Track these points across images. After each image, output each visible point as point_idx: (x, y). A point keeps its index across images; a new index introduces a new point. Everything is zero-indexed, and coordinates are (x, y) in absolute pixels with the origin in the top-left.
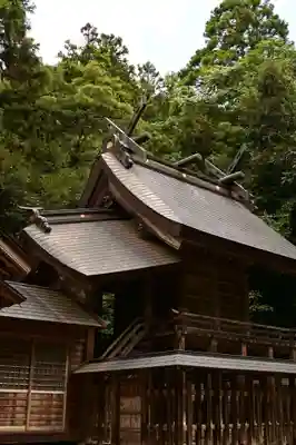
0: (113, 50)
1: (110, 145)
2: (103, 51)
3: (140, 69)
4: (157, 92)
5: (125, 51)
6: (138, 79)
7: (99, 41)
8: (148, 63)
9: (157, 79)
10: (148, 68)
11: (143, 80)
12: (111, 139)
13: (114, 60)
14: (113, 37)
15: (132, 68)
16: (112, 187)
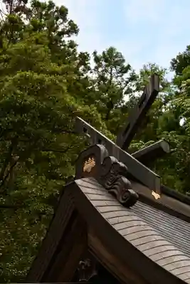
0: (52, 27)
1: (89, 165)
2: (36, 27)
3: (97, 60)
4: (126, 98)
5: (73, 29)
6: (93, 76)
7: (28, 12)
8: (111, 50)
9: (127, 76)
10: (111, 59)
11: (102, 78)
12: (94, 153)
13: (54, 43)
14: (52, 5)
15: (84, 57)
16: (94, 241)
